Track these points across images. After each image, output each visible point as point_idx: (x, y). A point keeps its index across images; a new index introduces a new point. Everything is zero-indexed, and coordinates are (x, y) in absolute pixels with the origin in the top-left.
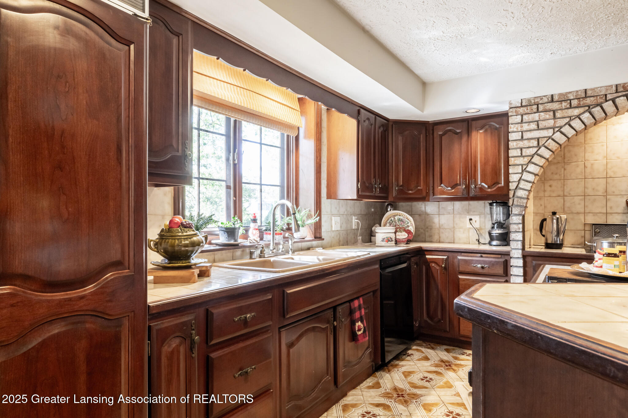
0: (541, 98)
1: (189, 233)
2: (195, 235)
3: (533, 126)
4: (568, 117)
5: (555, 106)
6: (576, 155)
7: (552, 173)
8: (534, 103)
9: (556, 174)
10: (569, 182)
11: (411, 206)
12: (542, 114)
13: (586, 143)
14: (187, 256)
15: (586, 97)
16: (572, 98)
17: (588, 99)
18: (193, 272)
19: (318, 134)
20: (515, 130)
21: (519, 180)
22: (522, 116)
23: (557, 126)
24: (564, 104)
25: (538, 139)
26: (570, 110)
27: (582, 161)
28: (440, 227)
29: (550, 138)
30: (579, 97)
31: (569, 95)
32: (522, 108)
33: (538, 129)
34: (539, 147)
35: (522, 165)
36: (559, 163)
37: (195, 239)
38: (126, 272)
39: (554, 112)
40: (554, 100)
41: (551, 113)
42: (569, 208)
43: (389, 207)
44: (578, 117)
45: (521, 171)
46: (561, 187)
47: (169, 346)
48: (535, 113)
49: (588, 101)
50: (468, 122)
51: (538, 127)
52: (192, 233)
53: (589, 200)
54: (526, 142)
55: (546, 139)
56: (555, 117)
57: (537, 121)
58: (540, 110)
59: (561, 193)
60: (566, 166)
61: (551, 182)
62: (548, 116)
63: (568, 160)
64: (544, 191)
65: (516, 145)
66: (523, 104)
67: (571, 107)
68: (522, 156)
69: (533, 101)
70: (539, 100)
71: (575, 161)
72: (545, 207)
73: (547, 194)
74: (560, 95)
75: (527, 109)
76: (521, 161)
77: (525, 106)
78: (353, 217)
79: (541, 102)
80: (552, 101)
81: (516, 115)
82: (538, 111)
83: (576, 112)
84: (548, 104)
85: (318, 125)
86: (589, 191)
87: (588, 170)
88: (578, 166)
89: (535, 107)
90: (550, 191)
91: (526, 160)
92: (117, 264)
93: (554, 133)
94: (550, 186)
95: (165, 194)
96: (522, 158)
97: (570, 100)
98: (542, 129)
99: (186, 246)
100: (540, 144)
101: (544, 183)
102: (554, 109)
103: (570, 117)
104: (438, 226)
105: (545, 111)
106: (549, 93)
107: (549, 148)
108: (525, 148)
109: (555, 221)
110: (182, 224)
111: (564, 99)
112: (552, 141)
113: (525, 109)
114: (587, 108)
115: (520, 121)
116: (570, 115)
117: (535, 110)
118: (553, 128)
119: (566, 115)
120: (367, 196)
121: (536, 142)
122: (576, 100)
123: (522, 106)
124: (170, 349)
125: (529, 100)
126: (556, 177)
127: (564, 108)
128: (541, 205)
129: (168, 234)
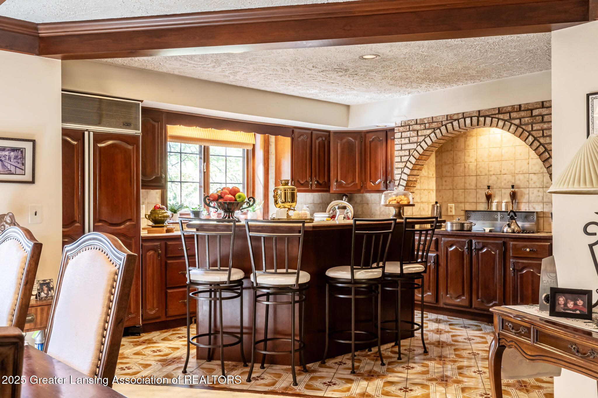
0: (411, 121)
1: (162, 212)
2: (166, 212)
3: (407, 141)
4: (424, 136)
5: (417, 127)
6: (460, 158)
7: (447, 172)
8: (408, 124)
9: (449, 172)
10: (456, 178)
11: (362, 197)
12: (411, 132)
13: (466, 148)
14: (163, 222)
15: (433, 122)
16: (426, 122)
17: (434, 123)
18: (163, 229)
19: (266, 148)
20: (398, 143)
21: (400, 179)
22: (402, 133)
23: (419, 141)
24: (422, 126)
25: (409, 150)
26: (425, 131)
27: (463, 163)
28: (380, 214)
29: (415, 149)
30: (429, 122)
31: (425, 120)
32: (401, 128)
33: (410, 143)
34: (410, 155)
35: (401, 168)
36: (450, 163)
37: (165, 214)
38: (133, 223)
39: (418, 131)
40: (418, 123)
41: (416, 132)
42: (456, 198)
43: (344, 197)
44: (429, 136)
45: (401, 173)
46: (452, 182)
47: (150, 253)
48: (408, 131)
49: (434, 125)
50: (387, 132)
51: (409, 141)
52: (164, 211)
53: (467, 192)
54: (403, 151)
55: (413, 150)
56: (418, 135)
57: (409, 137)
58: (411, 129)
59: (451, 187)
60: (454, 166)
61: (446, 179)
62: (414, 134)
63: (456, 162)
64: (442, 185)
65: (399, 154)
66: (402, 125)
67: (425, 129)
68: (401, 162)
69: (407, 123)
70: (410, 122)
71: (459, 162)
72: (443, 198)
73: (444, 187)
74: (420, 119)
75: (404, 129)
76: (402, 165)
77: (403, 126)
78: (304, 205)
79: (411, 124)
80: (417, 124)
81: (399, 132)
82: (409, 131)
83: (428, 132)
84: (415, 126)
85: (266, 141)
86: (467, 186)
87: (467, 170)
88: (461, 166)
89: (408, 127)
90: (446, 185)
91: (404, 164)
92: (130, 220)
93: (417, 146)
94: (446, 181)
95: (157, 193)
96: (401, 163)
97: (425, 124)
98: (412, 143)
99: (160, 217)
100: (411, 154)
101: (442, 179)
102: (418, 129)
103: (425, 135)
104: (379, 213)
105: (414, 130)
106: (415, 118)
107: (415, 156)
108: (403, 156)
109: (435, 208)
110: (160, 207)
111: (422, 123)
112: (416, 152)
113: (403, 128)
114: (433, 130)
115: (400, 137)
116: (425, 134)
117: (408, 129)
118: (417, 143)
119: (423, 134)
120: (304, 190)
121: (408, 152)
122: (428, 124)
123: (402, 126)
124: (150, 254)
125: (405, 122)
126: (449, 174)
127: (422, 129)
128: (440, 196)
129: (153, 212)
